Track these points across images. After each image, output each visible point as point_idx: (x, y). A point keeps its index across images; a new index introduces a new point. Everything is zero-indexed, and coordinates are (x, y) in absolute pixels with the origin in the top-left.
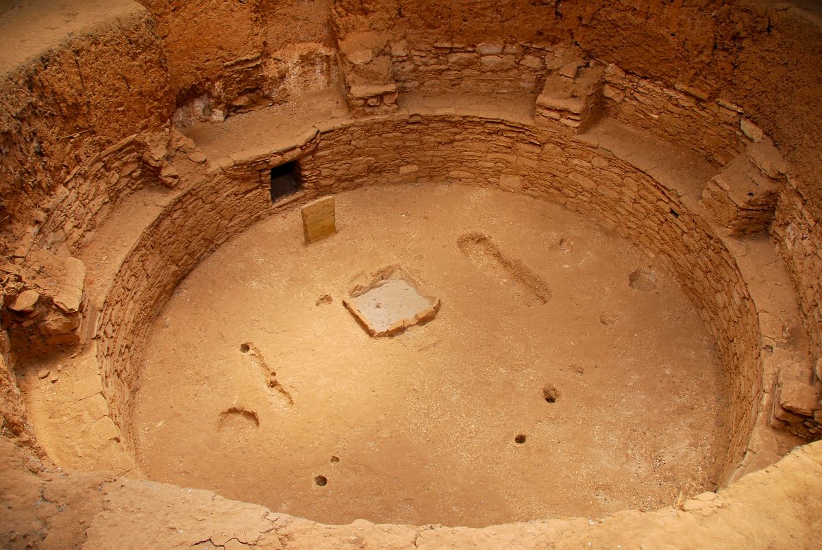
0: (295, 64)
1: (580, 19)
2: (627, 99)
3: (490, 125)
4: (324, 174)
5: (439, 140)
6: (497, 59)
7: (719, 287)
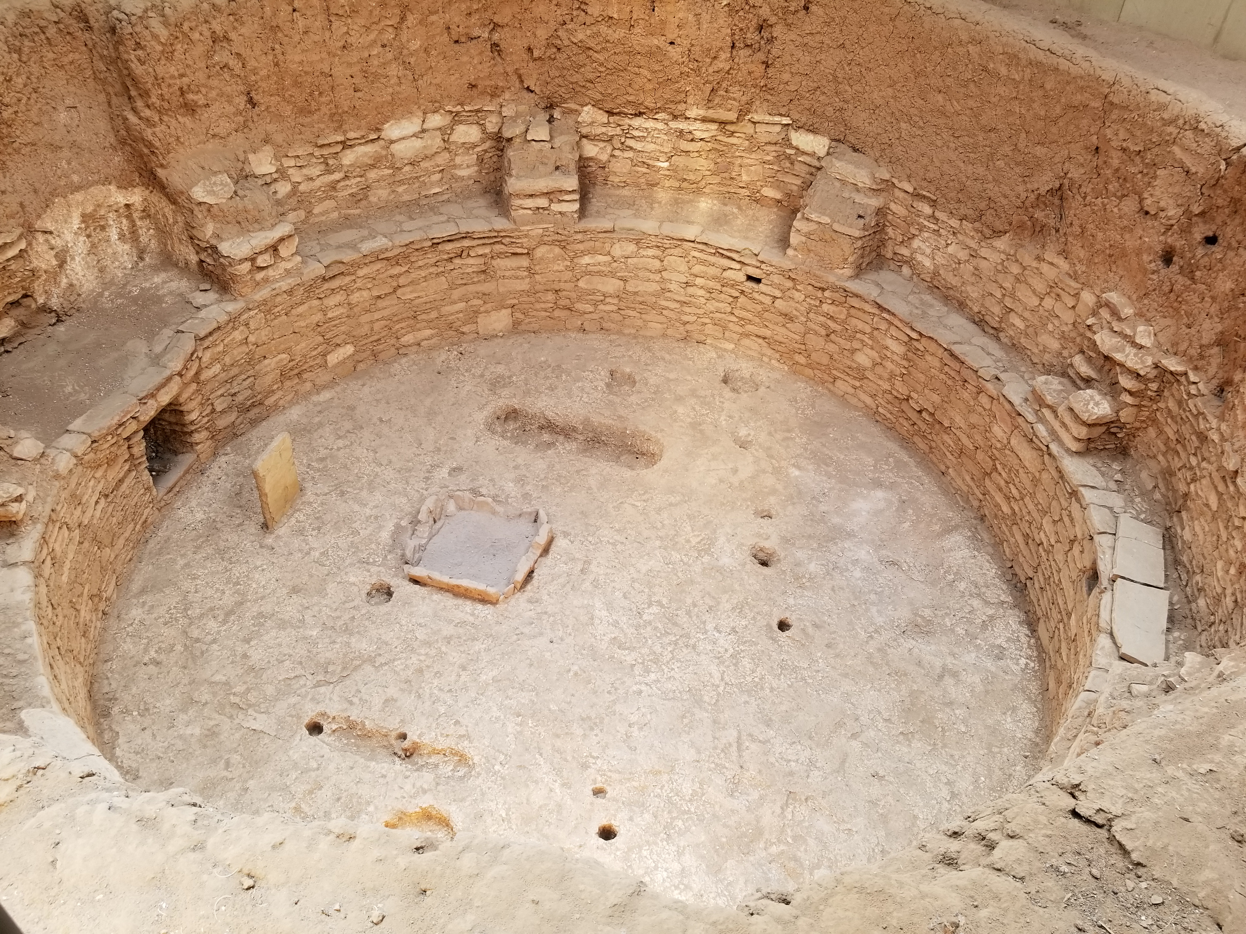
0: (76, 233)
1: (530, 50)
2: (617, 153)
3: (449, 247)
4: (219, 408)
5: (376, 293)
6: (417, 143)
7: (856, 345)
